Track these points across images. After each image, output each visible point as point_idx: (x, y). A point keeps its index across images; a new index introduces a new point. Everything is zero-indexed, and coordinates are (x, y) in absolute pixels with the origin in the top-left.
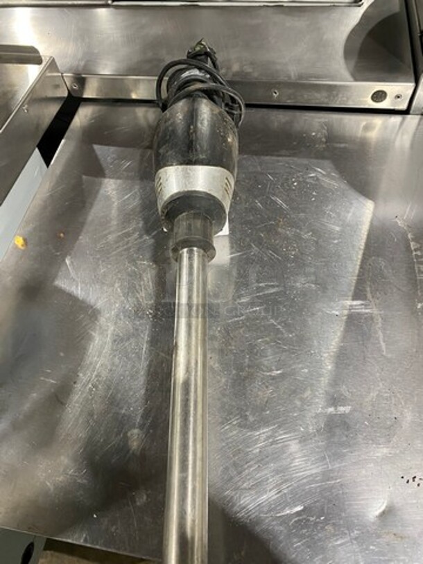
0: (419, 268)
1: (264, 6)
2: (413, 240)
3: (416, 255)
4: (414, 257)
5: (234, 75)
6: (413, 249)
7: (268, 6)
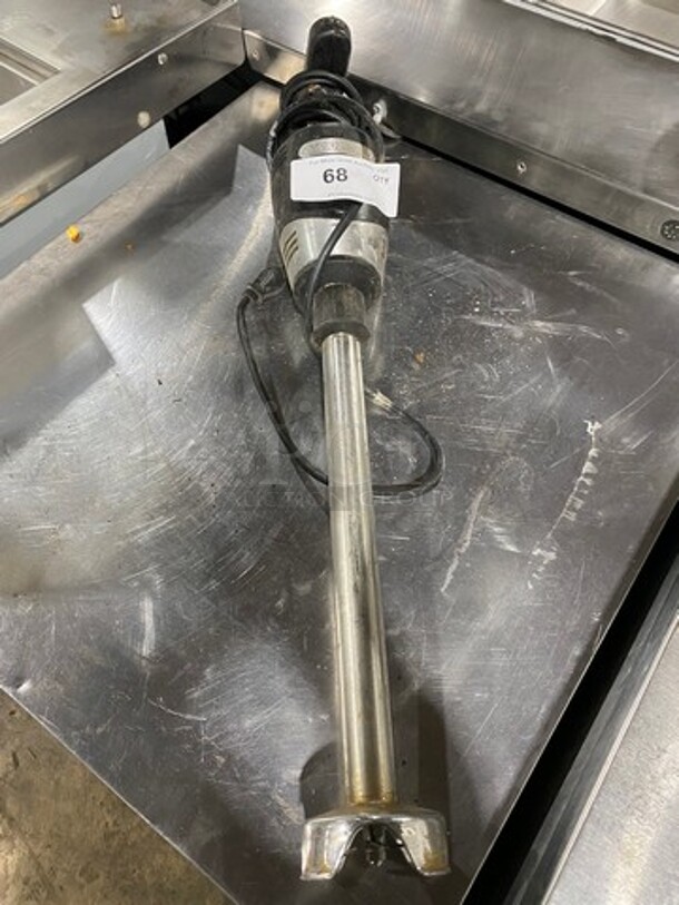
0: (574, 501)
1: (587, 31)
2: (594, 460)
3: (582, 482)
4: (577, 483)
5: (471, 118)
6: (584, 471)
7: (592, 33)
